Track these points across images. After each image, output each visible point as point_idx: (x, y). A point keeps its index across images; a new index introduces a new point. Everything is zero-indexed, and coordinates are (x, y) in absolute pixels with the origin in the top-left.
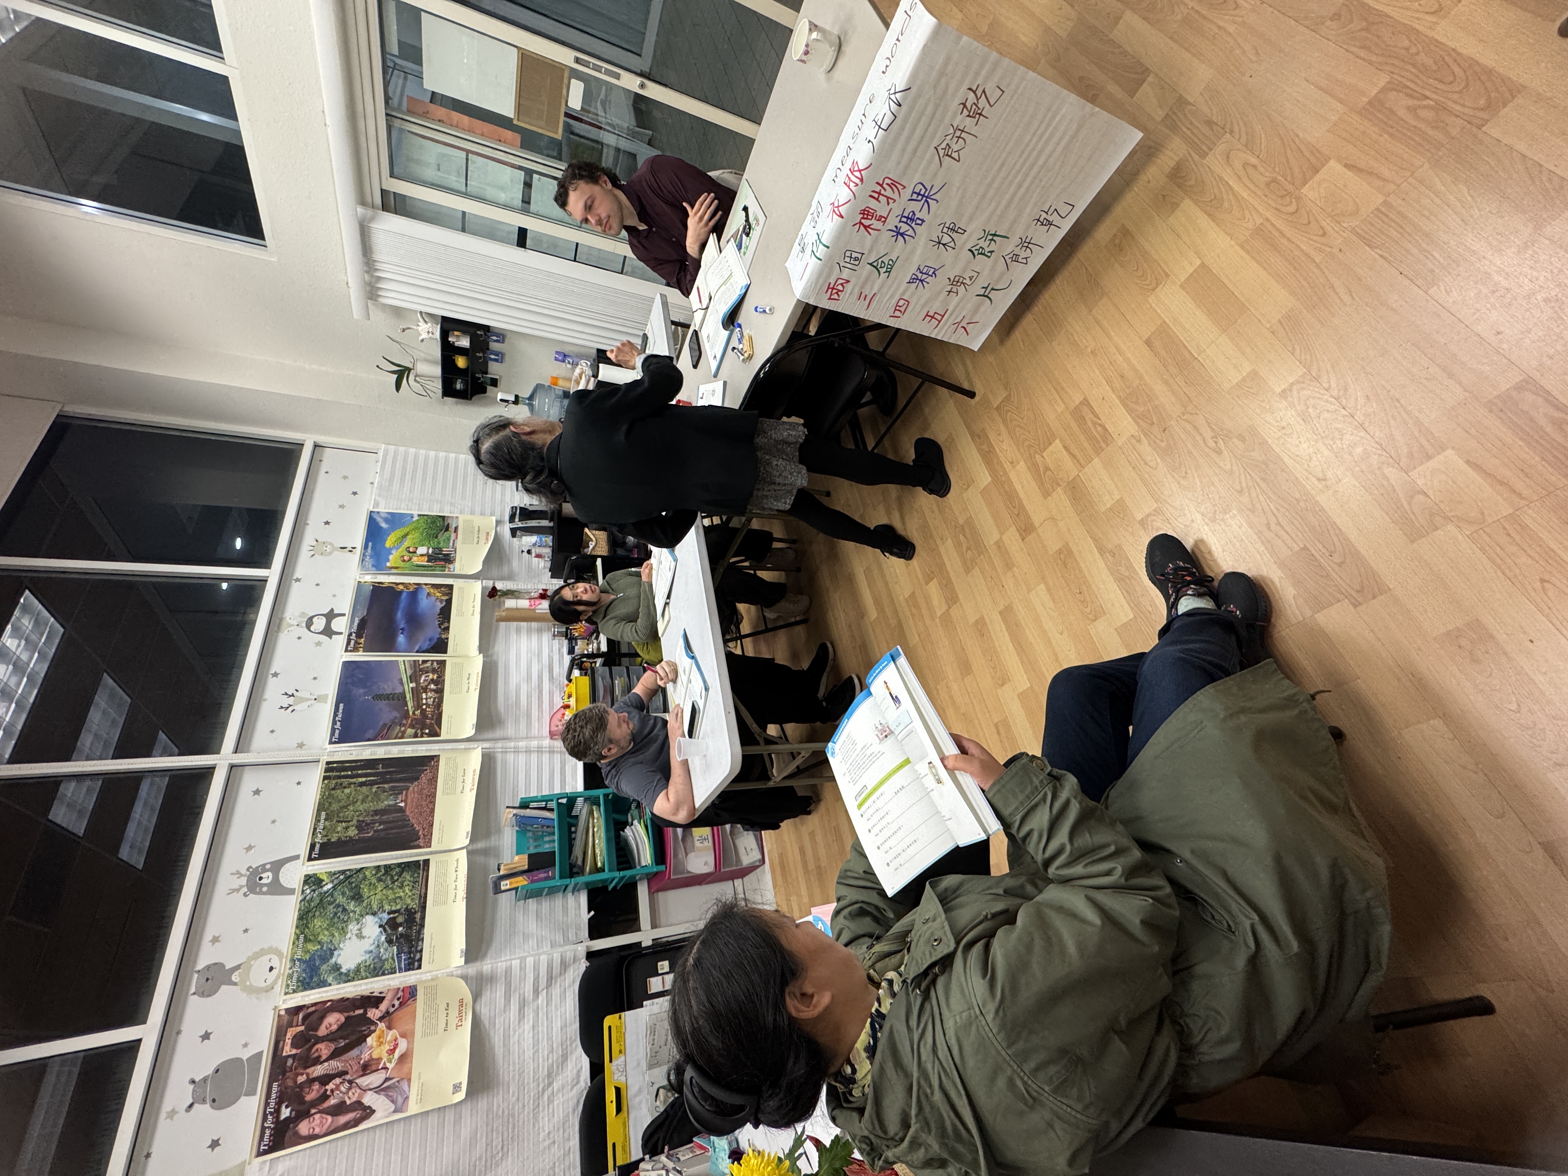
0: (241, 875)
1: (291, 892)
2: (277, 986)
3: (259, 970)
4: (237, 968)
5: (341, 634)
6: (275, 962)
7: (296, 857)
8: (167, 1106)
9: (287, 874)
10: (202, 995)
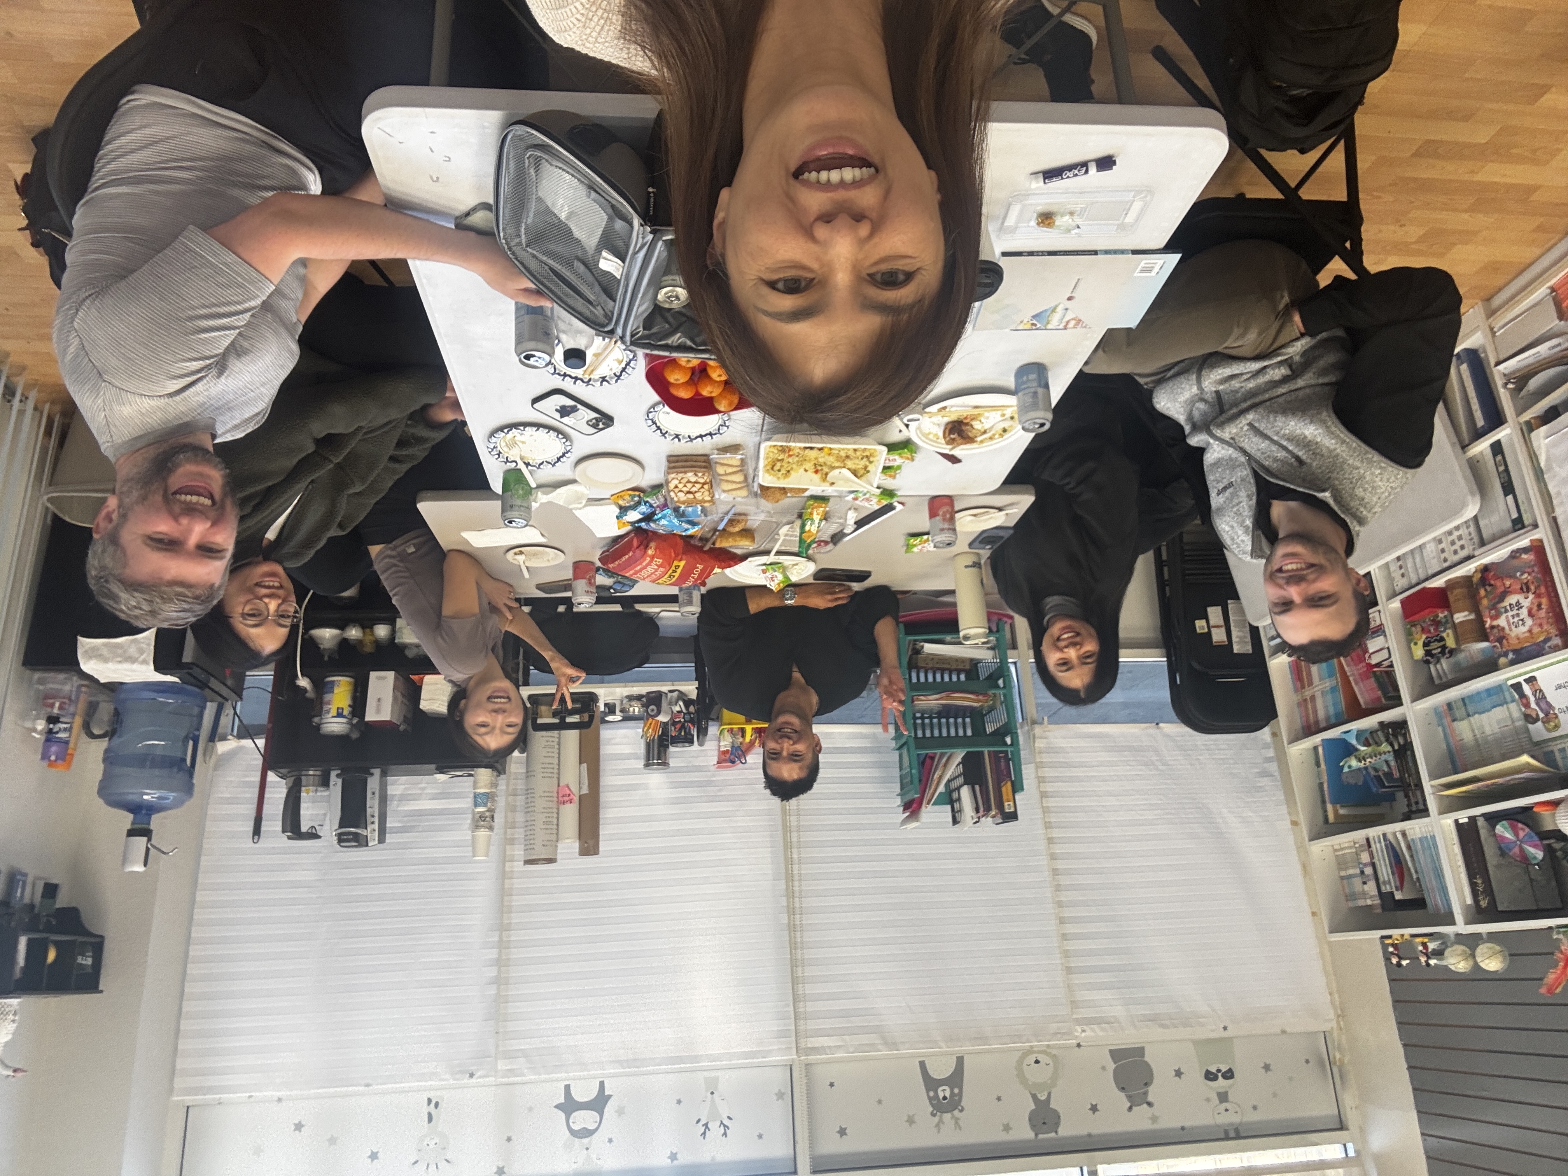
0: (941, 1121)
1: (960, 1061)
2: (1054, 1052)
3: (1037, 1075)
4: (1034, 1097)
5: (602, 1084)
6: (1032, 1058)
7: (922, 1064)
8: (1148, 1126)
9: (941, 1070)
10: (1057, 1124)
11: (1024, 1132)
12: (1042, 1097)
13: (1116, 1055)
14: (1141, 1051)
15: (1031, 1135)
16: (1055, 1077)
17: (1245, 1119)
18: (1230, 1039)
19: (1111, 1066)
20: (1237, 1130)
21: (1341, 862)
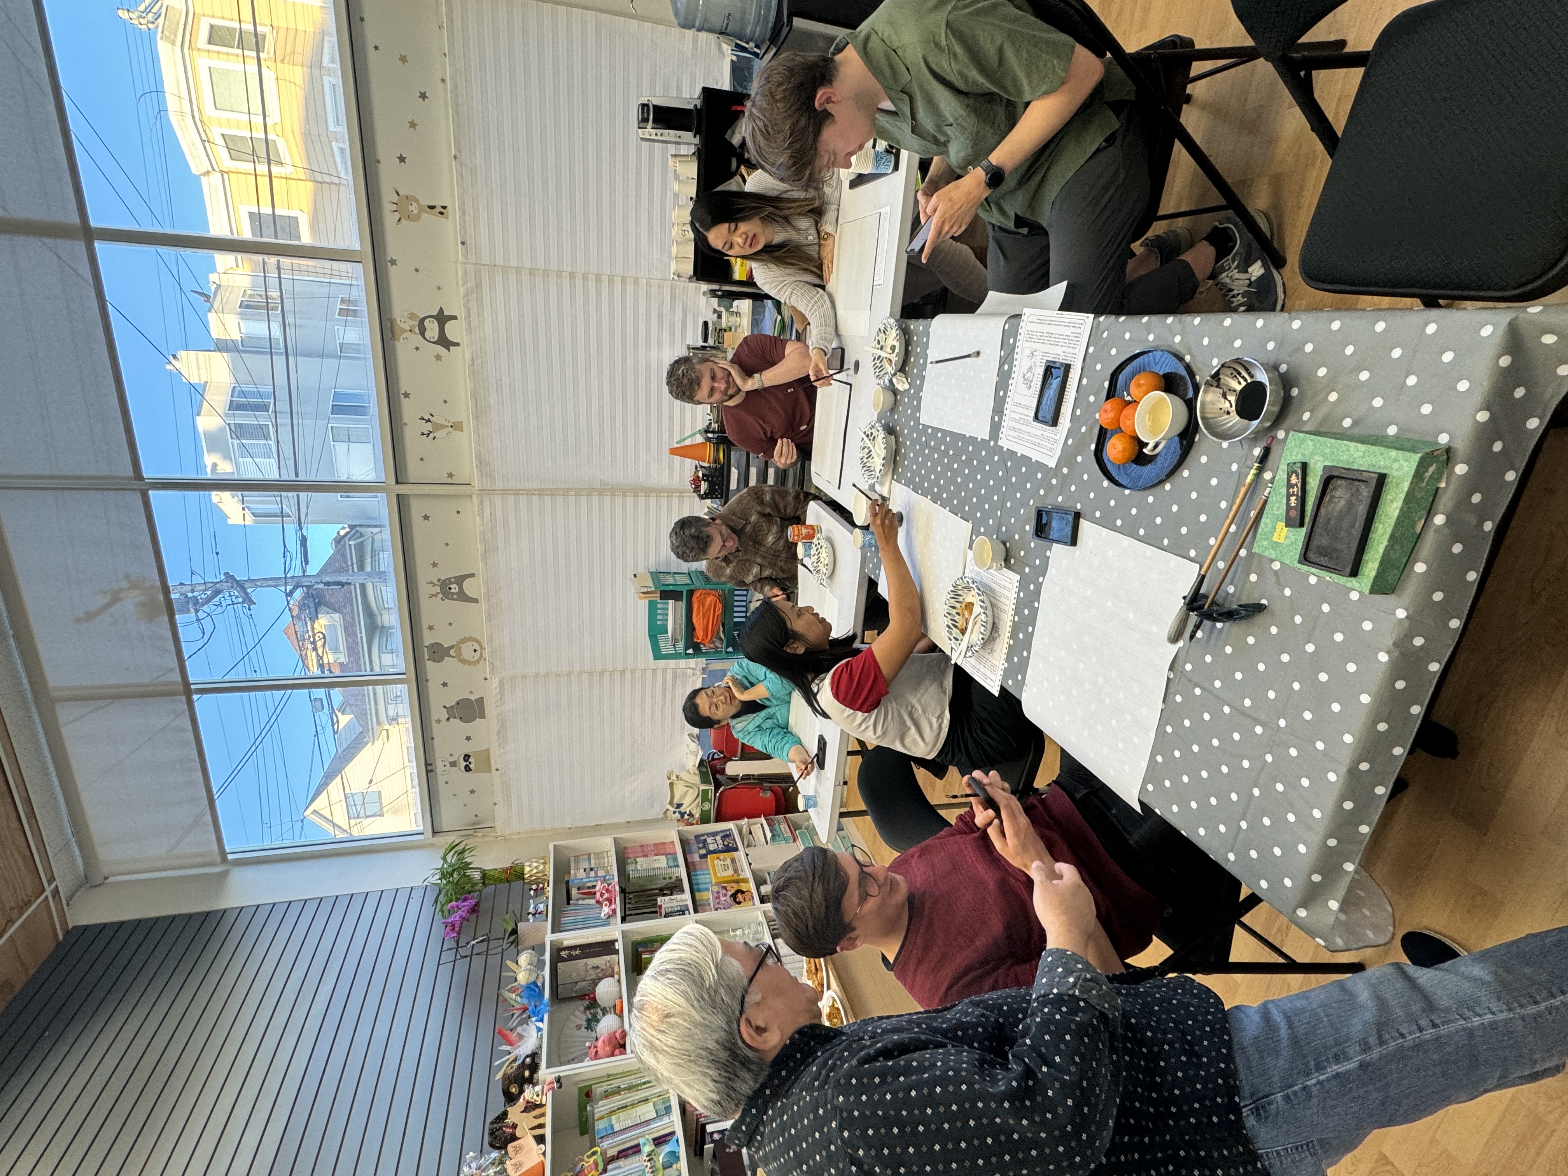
0: (435, 585)
1: (475, 601)
2: (482, 661)
3: (467, 651)
4: (452, 647)
5: (458, 344)
6: (477, 647)
7: (473, 575)
8: (434, 717)
9: (469, 587)
10: (434, 661)
11: (428, 639)
12: (452, 652)
13: (480, 701)
14: (483, 716)
15: (427, 644)
16: (464, 662)
17: (439, 777)
18: (490, 771)
19: (473, 698)
20: (432, 771)
21: (599, 855)
